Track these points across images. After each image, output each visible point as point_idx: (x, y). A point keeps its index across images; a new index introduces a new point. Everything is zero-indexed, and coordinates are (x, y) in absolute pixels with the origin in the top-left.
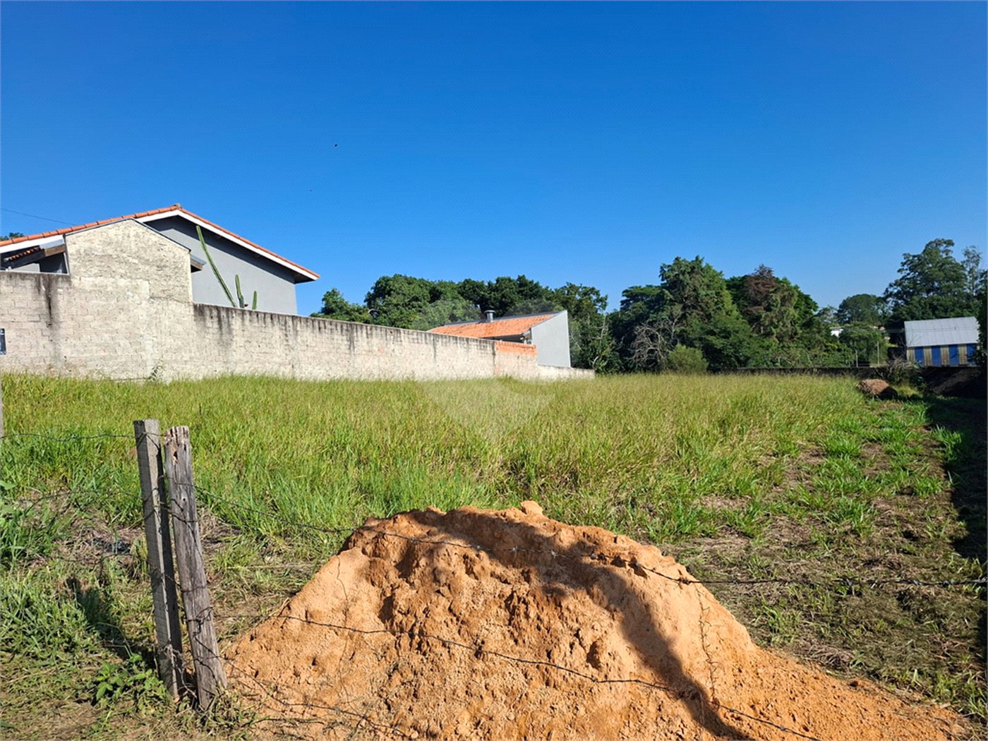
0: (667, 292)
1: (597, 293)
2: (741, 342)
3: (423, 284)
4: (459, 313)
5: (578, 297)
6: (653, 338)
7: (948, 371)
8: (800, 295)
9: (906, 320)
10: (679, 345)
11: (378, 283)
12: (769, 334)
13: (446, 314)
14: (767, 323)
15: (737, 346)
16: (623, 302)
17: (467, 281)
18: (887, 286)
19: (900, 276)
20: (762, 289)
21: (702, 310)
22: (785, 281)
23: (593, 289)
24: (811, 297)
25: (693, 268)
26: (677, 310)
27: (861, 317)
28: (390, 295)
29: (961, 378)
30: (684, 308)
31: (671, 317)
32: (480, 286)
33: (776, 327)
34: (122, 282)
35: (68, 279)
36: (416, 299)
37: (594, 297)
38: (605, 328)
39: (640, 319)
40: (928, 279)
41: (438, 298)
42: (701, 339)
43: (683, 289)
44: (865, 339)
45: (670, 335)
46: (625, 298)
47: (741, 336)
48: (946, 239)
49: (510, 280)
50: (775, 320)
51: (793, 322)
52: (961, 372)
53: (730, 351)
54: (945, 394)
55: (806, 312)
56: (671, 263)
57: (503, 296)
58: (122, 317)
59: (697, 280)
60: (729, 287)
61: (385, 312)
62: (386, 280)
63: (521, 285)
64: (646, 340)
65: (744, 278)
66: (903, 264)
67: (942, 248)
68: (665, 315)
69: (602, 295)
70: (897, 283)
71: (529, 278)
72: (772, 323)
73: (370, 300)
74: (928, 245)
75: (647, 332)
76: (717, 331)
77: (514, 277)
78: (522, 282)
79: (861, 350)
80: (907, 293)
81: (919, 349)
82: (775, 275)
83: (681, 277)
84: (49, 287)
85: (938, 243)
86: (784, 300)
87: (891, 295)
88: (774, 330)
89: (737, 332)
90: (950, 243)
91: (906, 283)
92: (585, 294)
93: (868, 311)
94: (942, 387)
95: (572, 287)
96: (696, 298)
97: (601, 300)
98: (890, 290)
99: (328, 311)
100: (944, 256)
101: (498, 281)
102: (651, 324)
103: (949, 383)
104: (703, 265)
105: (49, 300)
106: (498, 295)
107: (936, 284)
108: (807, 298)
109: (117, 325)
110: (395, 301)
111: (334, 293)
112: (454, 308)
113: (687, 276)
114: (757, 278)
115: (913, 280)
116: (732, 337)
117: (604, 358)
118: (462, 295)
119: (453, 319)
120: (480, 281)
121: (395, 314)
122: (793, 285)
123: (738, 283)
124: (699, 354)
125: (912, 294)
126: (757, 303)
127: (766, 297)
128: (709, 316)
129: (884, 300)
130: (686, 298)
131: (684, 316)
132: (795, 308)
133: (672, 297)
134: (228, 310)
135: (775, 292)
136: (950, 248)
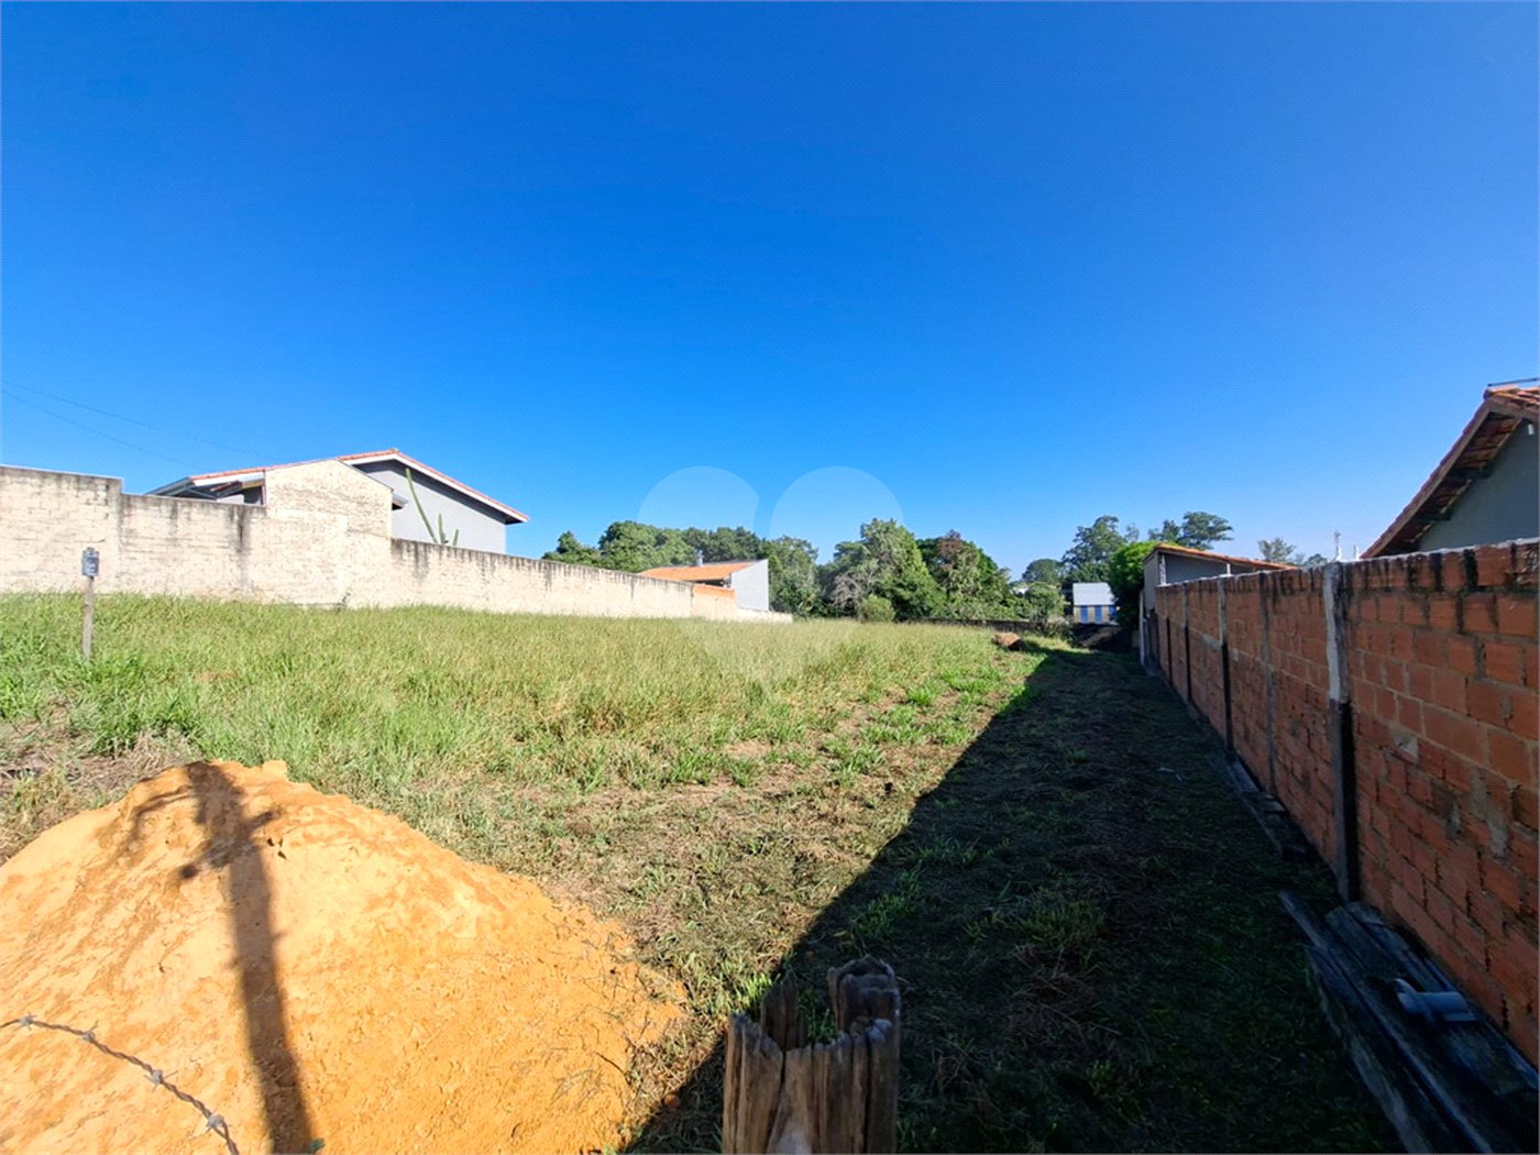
0: (865, 548)
1: (809, 546)
2: (925, 595)
3: (651, 530)
4: (681, 557)
5: (792, 548)
6: (852, 587)
7: (1093, 628)
8: (983, 556)
9: (1077, 582)
10: (871, 595)
11: (611, 527)
12: (955, 589)
13: (668, 558)
14: (954, 579)
15: (921, 598)
16: (835, 555)
17: (691, 529)
18: (1064, 552)
19: (1074, 545)
20: (951, 550)
21: (895, 564)
22: (971, 545)
23: (805, 542)
24: (992, 559)
25: (887, 529)
26: (874, 564)
27: (1043, 577)
28: (618, 538)
29: (1104, 634)
30: (879, 563)
31: (868, 571)
32: (702, 535)
33: (961, 583)
34: (320, 516)
35: (263, 510)
36: (642, 543)
37: (806, 549)
38: (811, 577)
39: (843, 569)
40: (1097, 549)
41: (664, 543)
42: (892, 591)
43: (880, 545)
44: (1045, 597)
45: (866, 586)
46: (837, 551)
47: (925, 589)
48: (1112, 515)
49: (729, 530)
50: (961, 577)
51: (976, 580)
52: (1105, 629)
53: (915, 602)
54: (1091, 647)
55: (988, 572)
56: (869, 523)
57: (721, 544)
58: (316, 546)
59: (891, 539)
60: (921, 547)
61: (613, 553)
62: (618, 525)
63: (739, 535)
64: (846, 589)
65: (937, 540)
66: (1078, 535)
67: (1109, 523)
68: (862, 568)
69: (814, 548)
70: (1072, 551)
71: (746, 529)
72: (958, 579)
73: (602, 542)
74: (1098, 520)
75: (846, 583)
76: (905, 584)
77: (734, 528)
78: (740, 533)
79: (1040, 605)
80: (1080, 559)
81: (1084, 607)
82: (962, 538)
83: (877, 536)
84: (242, 517)
85: (1106, 519)
86: (968, 559)
87: (1067, 560)
88: (960, 586)
89: (923, 585)
90: (1115, 520)
91: (1080, 551)
92: (798, 546)
93: (1050, 574)
94: (1090, 641)
95: (787, 539)
96: (890, 554)
97: (812, 552)
98: (1067, 556)
99: (561, 550)
100: (1111, 529)
101: (719, 530)
102: (850, 575)
103: (1096, 638)
104: (897, 526)
105: (241, 528)
106: (717, 543)
107: (1104, 554)
108: (989, 559)
109: (308, 555)
110: (622, 544)
111: (567, 535)
112: (677, 553)
113: (882, 535)
114: (948, 540)
115: (1085, 549)
116: (918, 590)
117: (809, 604)
118: (686, 541)
119: (675, 562)
120: (703, 529)
121: (621, 556)
122: (978, 547)
123: (932, 543)
124: (888, 603)
125: (1085, 561)
126: (947, 562)
127: (955, 557)
128: (900, 571)
129: (1061, 565)
130: (882, 555)
131: (879, 570)
132: (979, 567)
133: (868, 552)
134: (426, 545)
135: (961, 553)
136: (1115, 523)
